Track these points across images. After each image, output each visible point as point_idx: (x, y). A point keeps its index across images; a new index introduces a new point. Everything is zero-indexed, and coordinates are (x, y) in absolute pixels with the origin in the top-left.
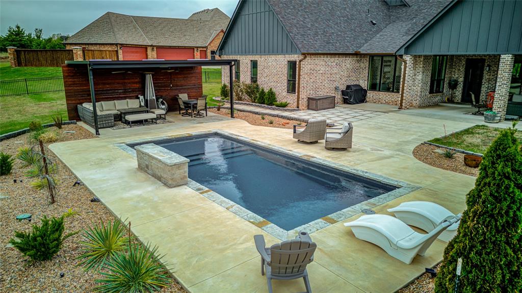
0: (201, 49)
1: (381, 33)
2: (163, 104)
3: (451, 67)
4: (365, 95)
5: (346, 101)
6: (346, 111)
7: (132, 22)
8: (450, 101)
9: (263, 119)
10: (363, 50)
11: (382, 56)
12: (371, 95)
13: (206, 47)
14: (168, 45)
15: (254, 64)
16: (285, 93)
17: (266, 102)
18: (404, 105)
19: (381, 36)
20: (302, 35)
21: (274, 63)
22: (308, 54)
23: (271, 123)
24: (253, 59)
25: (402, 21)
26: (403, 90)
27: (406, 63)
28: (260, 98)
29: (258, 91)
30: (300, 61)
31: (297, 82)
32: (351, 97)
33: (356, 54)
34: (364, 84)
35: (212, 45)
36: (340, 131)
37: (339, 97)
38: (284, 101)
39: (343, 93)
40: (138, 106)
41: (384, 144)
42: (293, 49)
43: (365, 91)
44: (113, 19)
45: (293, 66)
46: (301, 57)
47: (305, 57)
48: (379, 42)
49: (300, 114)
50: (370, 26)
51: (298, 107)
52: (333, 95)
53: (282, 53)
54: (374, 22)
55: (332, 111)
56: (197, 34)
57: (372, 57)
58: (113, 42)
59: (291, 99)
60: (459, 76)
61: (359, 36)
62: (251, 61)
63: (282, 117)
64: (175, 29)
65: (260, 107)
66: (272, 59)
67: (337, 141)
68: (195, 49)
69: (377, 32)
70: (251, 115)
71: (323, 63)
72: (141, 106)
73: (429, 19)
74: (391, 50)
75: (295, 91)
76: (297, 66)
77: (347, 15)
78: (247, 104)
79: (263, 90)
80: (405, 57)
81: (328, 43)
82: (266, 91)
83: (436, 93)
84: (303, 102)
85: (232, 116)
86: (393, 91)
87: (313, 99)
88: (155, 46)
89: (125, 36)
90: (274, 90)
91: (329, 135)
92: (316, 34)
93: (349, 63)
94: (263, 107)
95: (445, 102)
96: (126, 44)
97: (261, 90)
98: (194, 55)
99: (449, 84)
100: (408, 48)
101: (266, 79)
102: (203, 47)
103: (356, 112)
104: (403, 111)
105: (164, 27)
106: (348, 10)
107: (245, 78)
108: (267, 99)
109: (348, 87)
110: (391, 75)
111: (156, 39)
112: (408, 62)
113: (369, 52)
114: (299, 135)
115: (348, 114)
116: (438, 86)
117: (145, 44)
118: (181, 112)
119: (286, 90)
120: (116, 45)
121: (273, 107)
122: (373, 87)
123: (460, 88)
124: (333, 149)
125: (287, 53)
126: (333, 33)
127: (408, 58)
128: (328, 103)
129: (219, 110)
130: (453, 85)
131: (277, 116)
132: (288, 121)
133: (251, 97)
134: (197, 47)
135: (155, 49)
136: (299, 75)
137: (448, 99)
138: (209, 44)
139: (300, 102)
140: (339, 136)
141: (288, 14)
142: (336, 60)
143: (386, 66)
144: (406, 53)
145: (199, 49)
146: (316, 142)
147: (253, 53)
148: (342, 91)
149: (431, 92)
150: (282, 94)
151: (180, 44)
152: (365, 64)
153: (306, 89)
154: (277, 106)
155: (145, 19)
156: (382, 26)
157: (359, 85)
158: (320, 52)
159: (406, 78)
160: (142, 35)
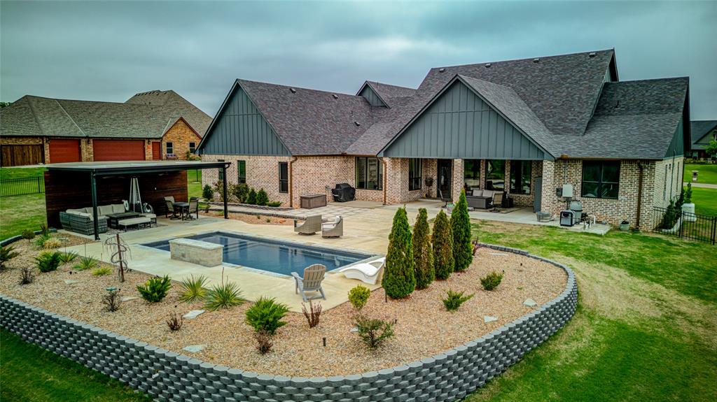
0: (155, 141)
1: (365, 134)
2: (148, 208)
3: (426, 167)
4: (353, 194)
5: (336, 200)
6: (337, 208)
7: (58, 107)
8: (428, 196)
9: (259, 218)
10: (349, 151)
11: (367, 157)
12: (359, 192)
13: (161, 138)
14: (110, 136)
15: (242, 164)
16: (277, 193)
17: (258, 202)
18: (387, 201)
19: (365, 137)
20: (292, 138)
21: (265, 164)
22: (299, 156)
23: (269, 221)
24: (240, 159)
25: (384, 122)
26: (385, 188)
27: (386, 165)
28: (250, 198)
29: (247, 192)
30: (291, 163)
31: (289, 182)
32: (340, 195)
33: (343, 155)
34: (352, 183)
35: (168, 135)
36: (333, 223)
37: (330, 195)
38: (276, 201)
39: (334, 191)
40: (124, 211)
41: (368, 232)
42: (285, 151)
43: (354, 190)
44: (34, 104)
45: (283, 167)
46: (292, 159)
47: (296, 159)
48: (363, 143)
49: (295, 213)
50: (354, 127)
51: (291, 206)
52: (324, 194)
53: (272, 154)
54: (358, 123)
55: (324, 208)
56: (148, 123)
57: (358, 158)
58: (37, 134)
59: (284, 199)
60: (433, 173)
61: (344, 138)
62: (238, 161)
63: (277, 216)
64: (118, 117)
65: (251, 207)
66: (261, 160)
67: (332, 230)
68: (147, 141)
69: (362, 133)
70: (244, 215)
71: (313, 164)
72: (126, 211)
73: (405, 124)
74: (373, 152)
75: (287, 191)
76: (289, 167)
77: (332, 117)
78: (237, 206)
79: (253, 190)
80: (385, 159)
81: (316, 145)
82: (257, 191)
83: (415, 189)
84: (296, 201)
85: (226, 217)
86: (378, 189)
87: (305, 198)
88: (92, 138)
89: (52, 126)
90: (265, 190)
91: (325, 226)
92: (304, 137)
93: (336, 163)
94: (255, 208)
95: (424, 198)
96: (55, 137)
97: (250, 191)
98: (144, 148)
99: (426, 181)
100: (387, 151)
101: (256, 179)
102: (156, 139)
103: (346, 209)
104: (386, 206)
105: (103, 113)
106: (332, 112)
107: (233, 178)
108: (260, 199)
109: (338, 186)
110: (375, 174)
111: (92, 129)
112: (387, 163)
113: (354, 153)
114: (299, 228)
115: (339, 211)
116: (417, 182)
117: (78, 134)
118: (168, 216)
119: (278, 190)
120: (42, 137)
121: (266, 206)
122: (361, 185)
123: (435, 185)
124: (329, 237)
125: (277, 154)
126: (320, 136)
127: (387, 160)
128: (321, 201)
129: (207, 212)
130: (430, 183)
131: (273, 215)
132: (284, 219)
133: (239, 198)
134: (149, 139)
135: (92, 142)
136: (291, 176)
137: (426, 195)
138: (165, 135)
139: (293, 201)
140: (333, 227)
141: (277, 117)
142: (325, 160)
143: (372, 165)
144: (385, 155)
145: (151, 141)
146: (314, 234)
147: (240, 154)
148: (333, 190)
149: (411, 188)
150: (274, 193)
151: (125, 135)
152: (352, 164)
153: (298, 190)
154: (270, 205)
155: (76, 103)
156: (365, 127)
157: (348, 184)
158: (310, 154)
159: (387, 178)
160: (73, 124)
